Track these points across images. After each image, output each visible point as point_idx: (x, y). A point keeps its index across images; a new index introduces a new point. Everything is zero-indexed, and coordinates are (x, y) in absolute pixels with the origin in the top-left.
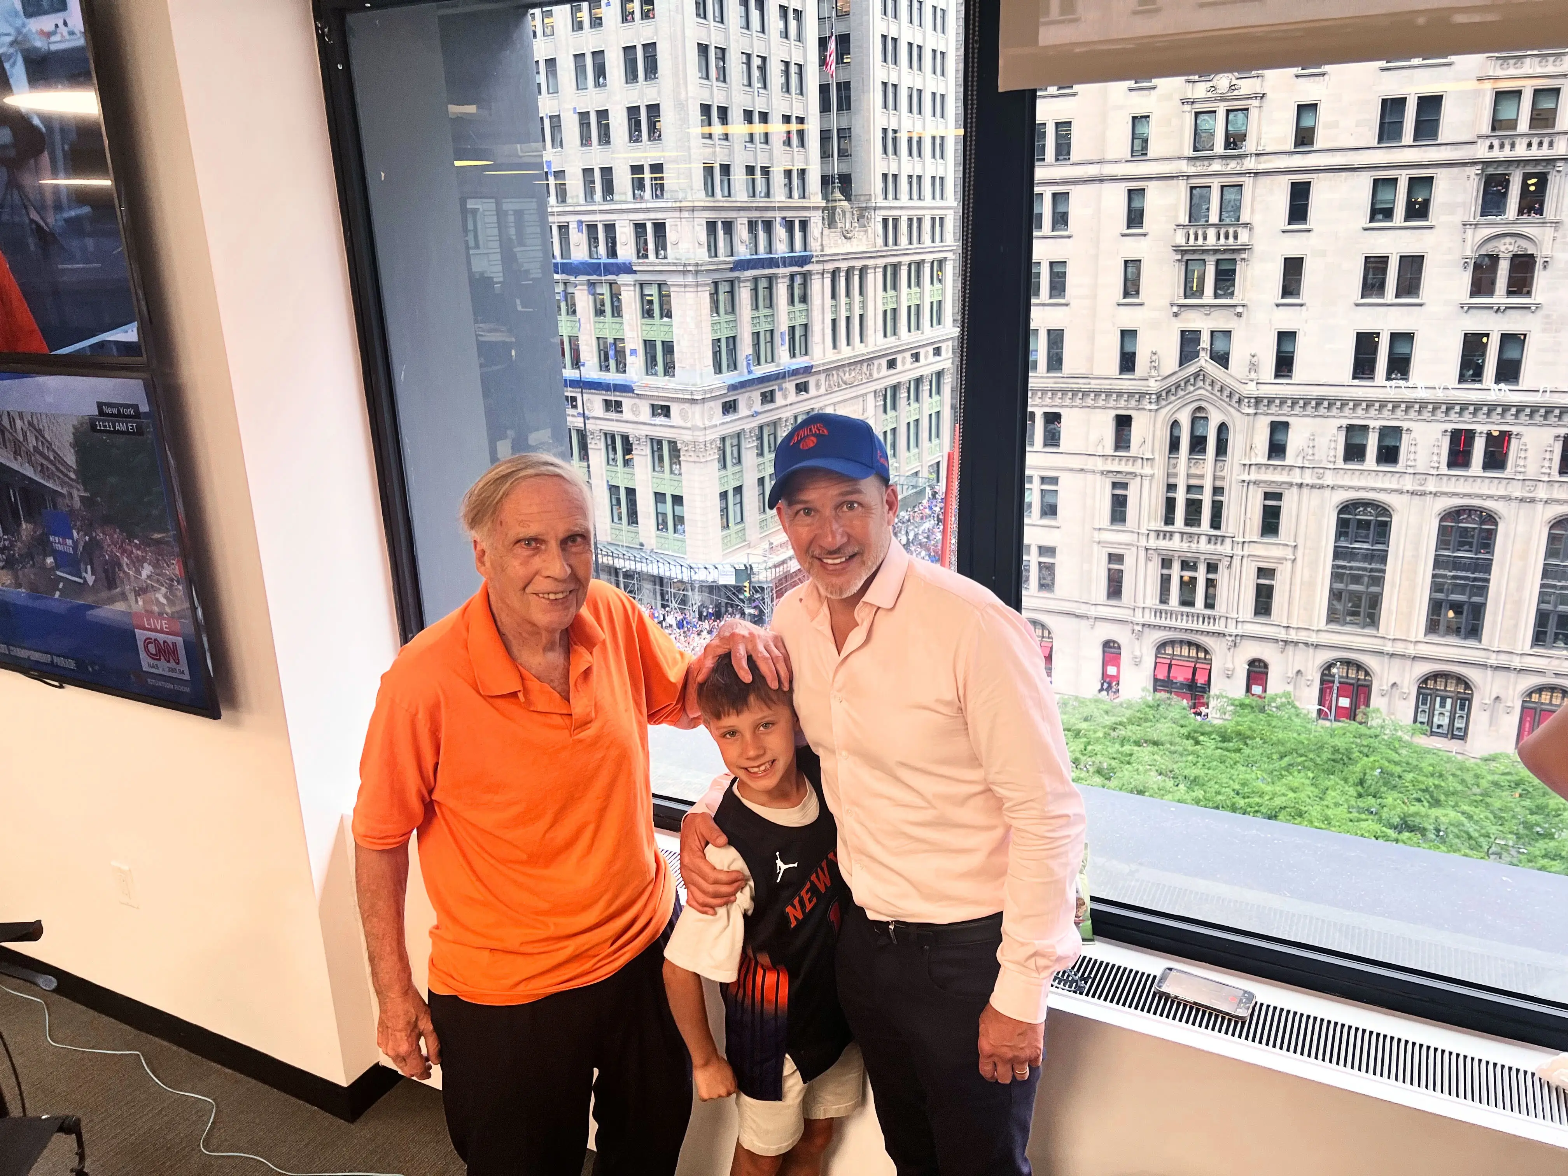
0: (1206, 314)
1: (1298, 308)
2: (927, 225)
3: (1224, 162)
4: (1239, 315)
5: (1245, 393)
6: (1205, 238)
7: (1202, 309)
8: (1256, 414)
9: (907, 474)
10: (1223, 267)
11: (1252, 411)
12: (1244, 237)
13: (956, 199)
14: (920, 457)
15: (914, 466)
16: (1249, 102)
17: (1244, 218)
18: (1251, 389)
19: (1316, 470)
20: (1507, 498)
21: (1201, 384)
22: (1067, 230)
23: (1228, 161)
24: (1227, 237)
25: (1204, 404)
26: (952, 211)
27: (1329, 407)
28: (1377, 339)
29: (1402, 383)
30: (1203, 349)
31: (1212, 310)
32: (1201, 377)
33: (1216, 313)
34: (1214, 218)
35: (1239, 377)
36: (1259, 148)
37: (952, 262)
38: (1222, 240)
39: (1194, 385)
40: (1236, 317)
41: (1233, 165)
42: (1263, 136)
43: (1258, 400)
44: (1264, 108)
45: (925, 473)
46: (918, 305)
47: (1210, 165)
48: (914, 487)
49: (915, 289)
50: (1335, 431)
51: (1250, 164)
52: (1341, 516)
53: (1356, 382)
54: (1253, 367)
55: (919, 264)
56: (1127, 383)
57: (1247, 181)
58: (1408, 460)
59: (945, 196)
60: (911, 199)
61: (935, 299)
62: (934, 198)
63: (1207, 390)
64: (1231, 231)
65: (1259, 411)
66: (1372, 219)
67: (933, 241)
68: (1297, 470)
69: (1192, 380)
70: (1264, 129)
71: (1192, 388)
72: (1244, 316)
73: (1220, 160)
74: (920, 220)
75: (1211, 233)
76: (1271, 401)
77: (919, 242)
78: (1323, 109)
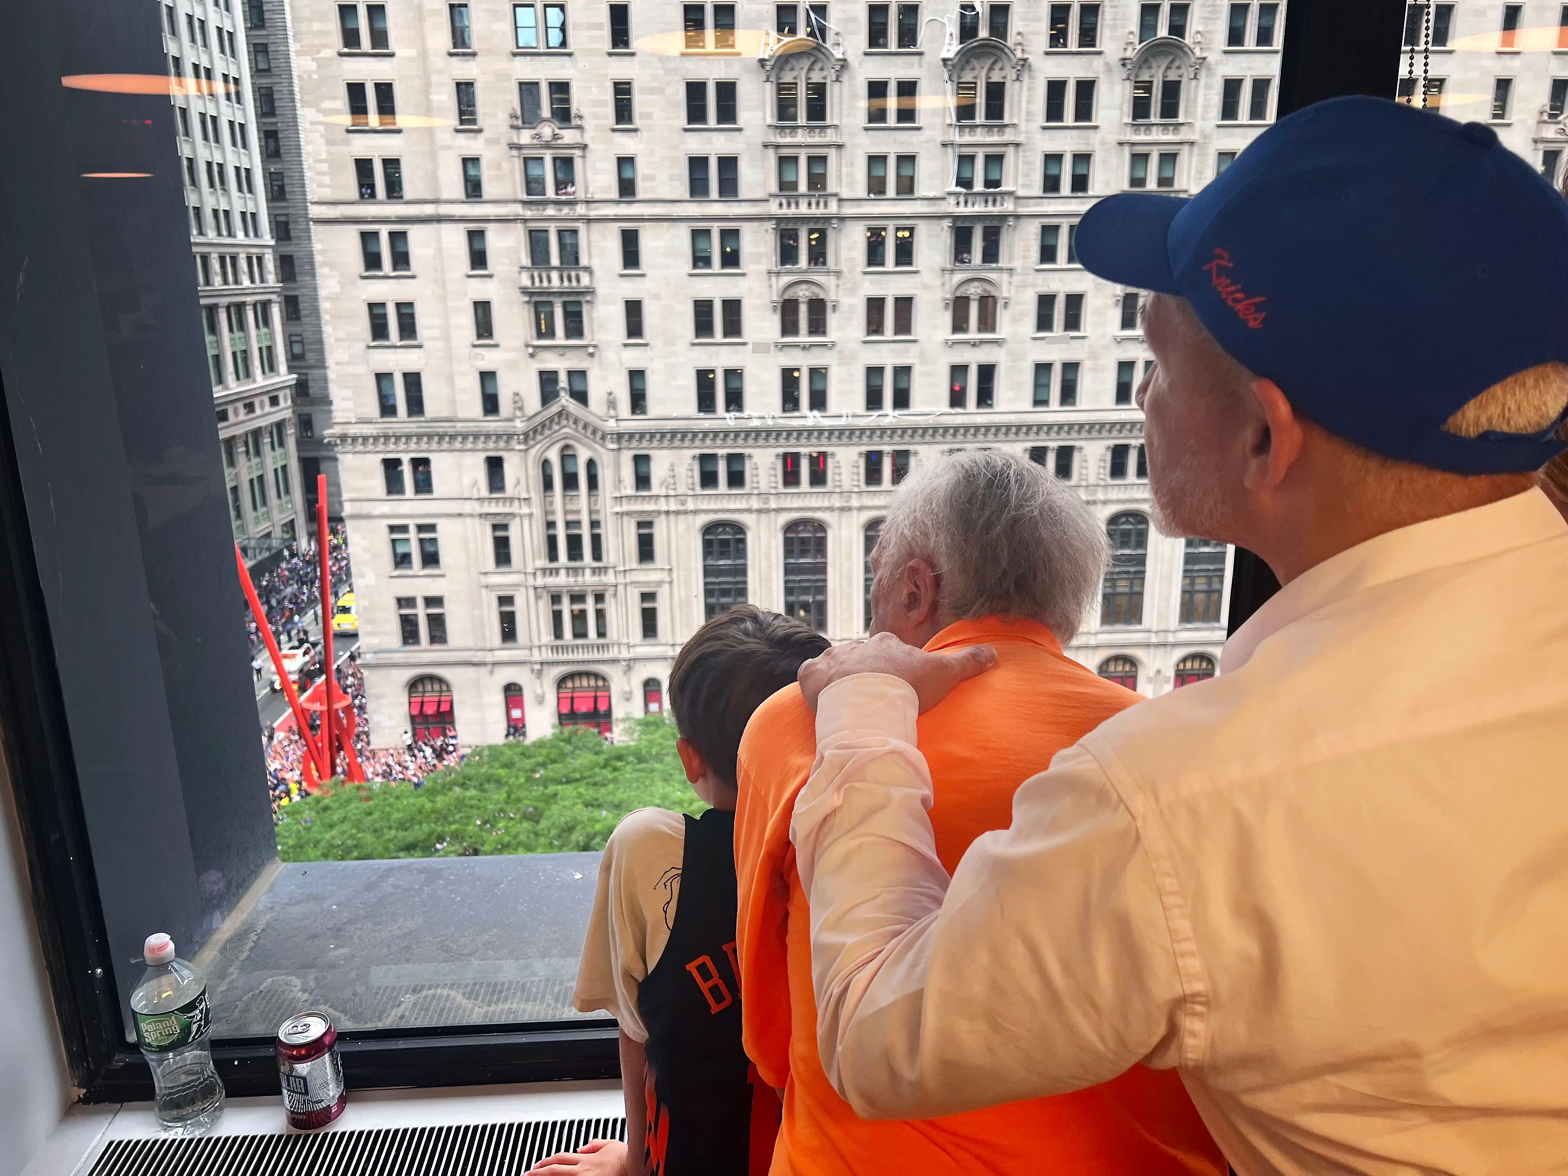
0: (560, 355)
1: (643, 348)
2: (243, 264)
3: (557, 207)
4: (592, 355)
5: (608, 430)
6: (549, 281)
7: (556, 350)
8: (619, 449)
9: (258, 536)
10: (571, 309)
11: (614, 446)
12: (585, 280)
13: (272, 237)
14: (268, 516)
15: (264, 527)
16: (573, 151)
17: (584, 261)
18: (611, 425)
19: (680, 498)
20: (831, 509)
21: (564, 422)
22: (409, 270)
23: (561, 207)
24: (570, 280)
25: (571, 442)
26: (270, 251)
27: (682, 439)
28: (711, 376)
29: (738, 414)
30: (563, 388)
31: (566, 350)
32: (564, 416)
33: (570, 354)
34: (555, 261)
35: (600, 414)
36: (589, 196)
37: (277, 305)
38: (566, 283)
39: (558, 423)
40: (589, 358)
41: (566, 210)
42: (590, 184)
43: (619, 436)
44: (588, 159)
45: (278, 533)
46: (245, 352)
47: (544, 210)
48: (269, 549)
49: (238, 334)
50: (690, 461)
51: (581, 210)
52: (707, 537)
53: (702, 415)
54: (612, 404)
56: (492, 425)
57: (581, 227)
58: (753, 482)
59: (259, 234)
60: (219, 234)
61: (263, 345)
62: (246, 235)
63: (571, 428)
64: (573, 274)
65: (623, 446)
66: (695, 266)
67: (252, 282)
68: (663, 499)
69: (556, 420)
70: (590, 177)
71: (556, 427)
72: (597, 354)
73: (553, 206)
74: (233, 259)
75: (555, 275)
76: (631, 436)
77: (236, 282)
78: (639, 163)
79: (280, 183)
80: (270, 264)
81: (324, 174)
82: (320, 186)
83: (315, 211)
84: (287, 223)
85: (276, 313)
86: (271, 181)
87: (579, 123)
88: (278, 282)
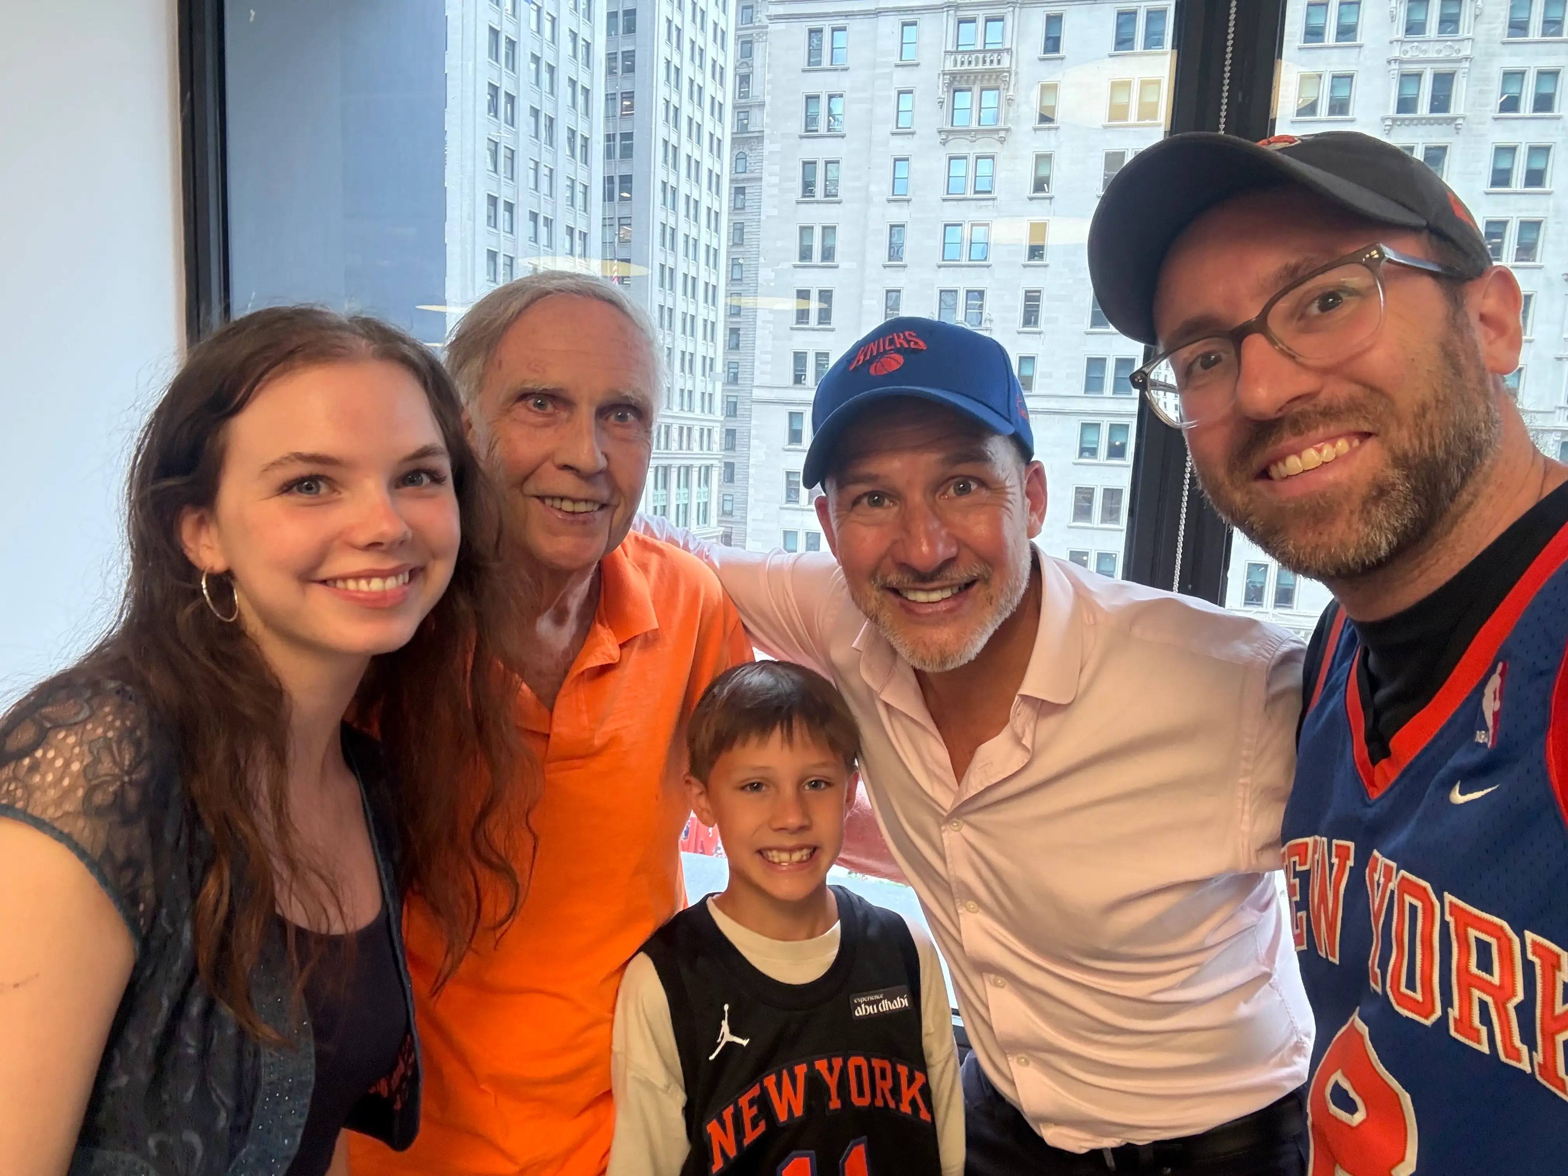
2: (696, 434)
13: (722, 414)
26: (719, 425)
37: (717, 469)
46: (686, 505)
49: (683, 490)
55: (688, 468)
59: (713, 410)
60: (682, 409)
61: (702, 501)
62: (703, 411)
66: (1081, 455)
67: (701, 449)
74: (690, 430)
77: (689, 448)
78: (1039, 362)
79: (736, 370)
80: (717, 436)
81: (767, 363)
82: (762, 373)
83: (757, 393)
84: (735, 404)
85: (716, 476)
86: (729, 368)
87: (989, 326)
88: (721, 450)
